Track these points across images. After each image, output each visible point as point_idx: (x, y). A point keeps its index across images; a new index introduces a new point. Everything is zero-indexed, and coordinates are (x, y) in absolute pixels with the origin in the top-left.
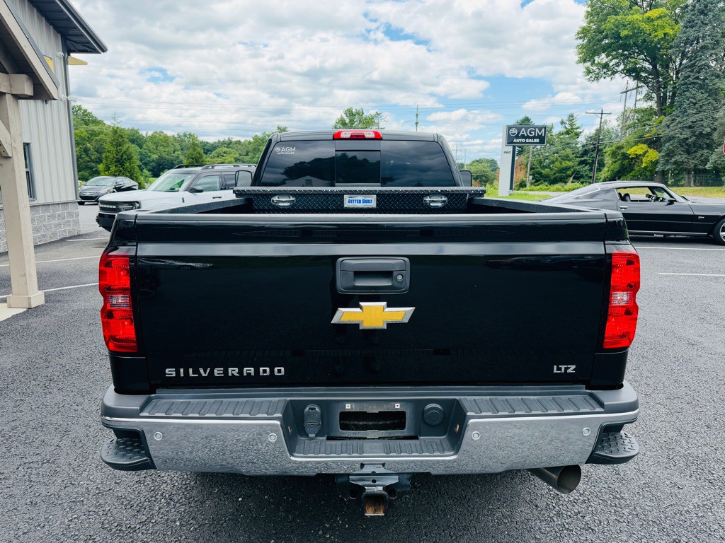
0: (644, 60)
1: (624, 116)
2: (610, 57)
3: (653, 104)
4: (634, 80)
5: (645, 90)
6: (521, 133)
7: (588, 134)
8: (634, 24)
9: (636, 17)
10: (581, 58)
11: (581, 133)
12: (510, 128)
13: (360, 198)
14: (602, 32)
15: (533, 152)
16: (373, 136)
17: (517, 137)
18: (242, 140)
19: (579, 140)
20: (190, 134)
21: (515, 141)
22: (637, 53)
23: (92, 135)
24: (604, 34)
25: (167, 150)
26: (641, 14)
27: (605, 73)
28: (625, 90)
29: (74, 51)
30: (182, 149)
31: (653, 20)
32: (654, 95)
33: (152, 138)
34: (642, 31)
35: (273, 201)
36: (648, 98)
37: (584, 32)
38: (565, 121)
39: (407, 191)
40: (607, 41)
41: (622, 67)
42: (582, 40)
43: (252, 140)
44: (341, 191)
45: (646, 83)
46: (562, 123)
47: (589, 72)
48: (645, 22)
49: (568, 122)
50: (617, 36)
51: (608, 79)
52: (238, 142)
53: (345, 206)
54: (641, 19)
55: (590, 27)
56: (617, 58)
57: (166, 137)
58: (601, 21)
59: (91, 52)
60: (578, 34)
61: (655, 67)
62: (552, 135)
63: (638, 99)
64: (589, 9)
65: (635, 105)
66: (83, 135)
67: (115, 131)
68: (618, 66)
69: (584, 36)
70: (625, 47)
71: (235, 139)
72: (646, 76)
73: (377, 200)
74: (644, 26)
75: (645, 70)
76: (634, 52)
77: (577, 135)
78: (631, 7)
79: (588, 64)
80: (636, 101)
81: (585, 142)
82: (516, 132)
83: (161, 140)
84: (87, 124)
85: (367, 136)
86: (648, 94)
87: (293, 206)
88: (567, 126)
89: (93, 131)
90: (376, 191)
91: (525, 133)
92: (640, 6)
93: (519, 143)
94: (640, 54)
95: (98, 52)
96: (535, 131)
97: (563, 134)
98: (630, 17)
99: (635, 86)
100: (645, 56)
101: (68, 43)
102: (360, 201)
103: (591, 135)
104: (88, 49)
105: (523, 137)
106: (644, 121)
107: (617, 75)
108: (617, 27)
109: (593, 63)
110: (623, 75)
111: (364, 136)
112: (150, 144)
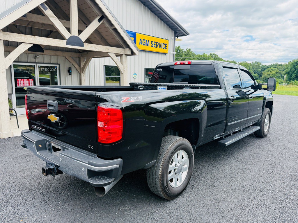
16: (187, 63)
18: (283, 64)
20: (258, 62)
30: (253, 69)
43: (288, 64)
44: (156, 85)
52: (281, 65)
71: (279, 63)
90: (167, 85)
95: (187, 35)
101: (176, 34)
102: (162, 88)
104: (183, 35)
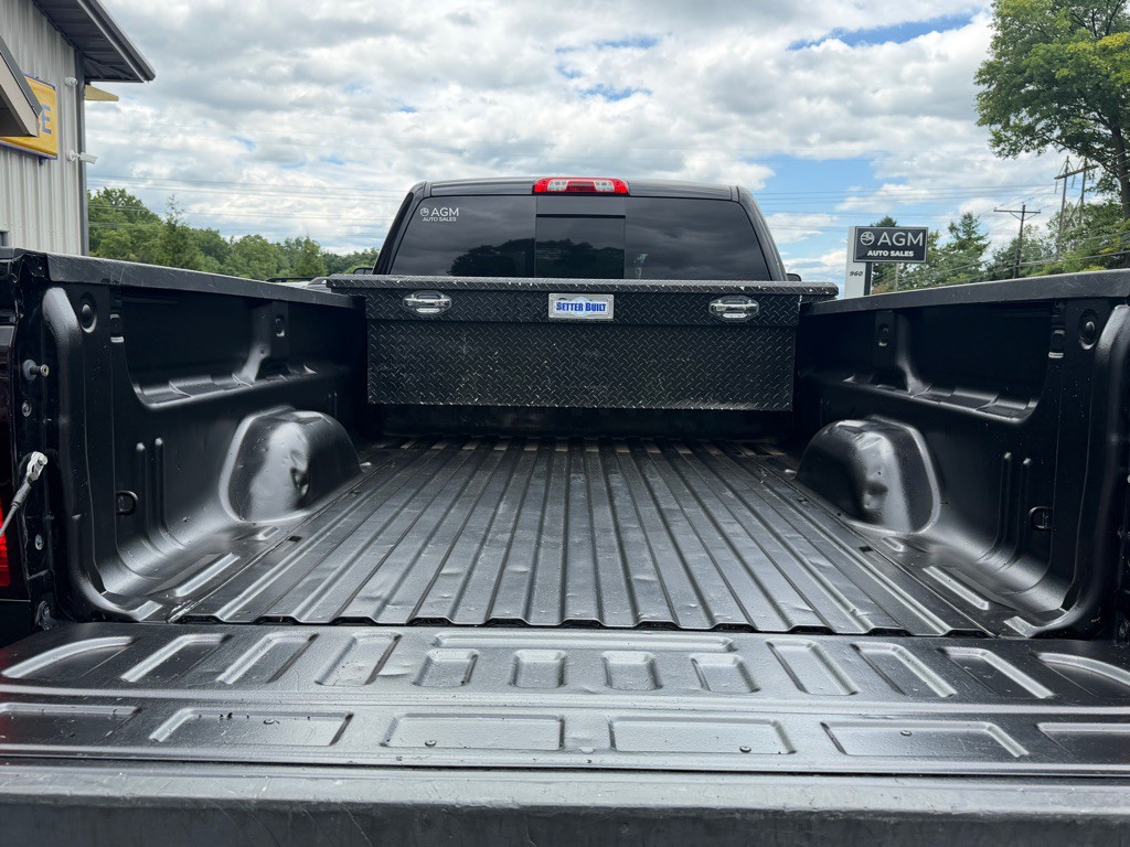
0: (1096, 120)
1: (1063, 219)
2: (1038, 116)
3: (1113, 197)
4: (1080, 154)
5: (1099, 172)
6: (881, 241)
7: (998, 249)
8: (1078, 58)
9: (1082, 45)
10: (984, 116)
11: (985, 246)
12: (860, 231)
13: (582, 300)
14: (1021, 72)
15: (900, 277)
16: (610, 187)
17: (874, 247)
19: (981, 259)
20: (307, 242)
21: (870, 253)
22: (1084, 108)
23: (138, 238)
24: (1026, 74)
25: (265, 267)
26: (1091, 41)
27: (1027, 143)
28: (1063, 173)
29: (97, 78)
31: (1112, 52)
32: (1116, 181)
33: (242, 245)
34: (1093, 70)
35: (406, 302)
36: (1105, 186)
37: (989, 72)
38: (958, 227)
39: (677, 287)
40: (1031, 88)
41: (1057, 132)
42: (986, 85)
44: (543, 285)
45: (1103, 161)
46: (952, 229)
47: (998, 140)
48: (1099, 55)
49: (961, 228)
50: (1050, 80)
51: (1034, 153)
53: (551, 316)
54: (1092, 49)
55: (1002, 63)
56: (1048, 116)
57: (264, 244)
58: (1020, 53)
59: (127, 80)
60: (980, 74)
61: (1116, 132)
62: (934, 250)
63: (1087, 187)
64: (999, 33)
65: (1082, 198)
66: (122, 239)
67: (171, 227)
68: (1051, 131)
69: (991, 79)
70: (1063, 98)
72: (1102, 149)
73: (616, 306)
74: (1097, 61)
75: (1098, 138)
76: (1080, 107)
77: (981, 249)
78: (1072, 31)
79: (999, 126)
80: (1084, 191)
81: (993, 261)
82: (873, 238)
83: (256, 251)
84: (131, 220)
85: (599, 188)
86: (1106, 180)
87: (445, 314)
88: (960, 235)
89: (140, 231)
90: (613, 286)
91: (888, 241)
92: (1088, 28)
93: (878, 257)
94: (1090, 111)
95: (137, 80)
96: (906, 237)
97: (954, 248)
98: (1071, 46)
99: (1081, 166)
100: (1099, 114)
101: (87, 61)
102: (581, 305)
103: (1005, 250)
104: (122, 75)
105: (884, 247)
106: (1099, 226)
107: (1050, 147)
108: (1049, 63)
109: (1006, 126)
110: (1061, 147)
111: (593, 188)
112: (237, 256)
